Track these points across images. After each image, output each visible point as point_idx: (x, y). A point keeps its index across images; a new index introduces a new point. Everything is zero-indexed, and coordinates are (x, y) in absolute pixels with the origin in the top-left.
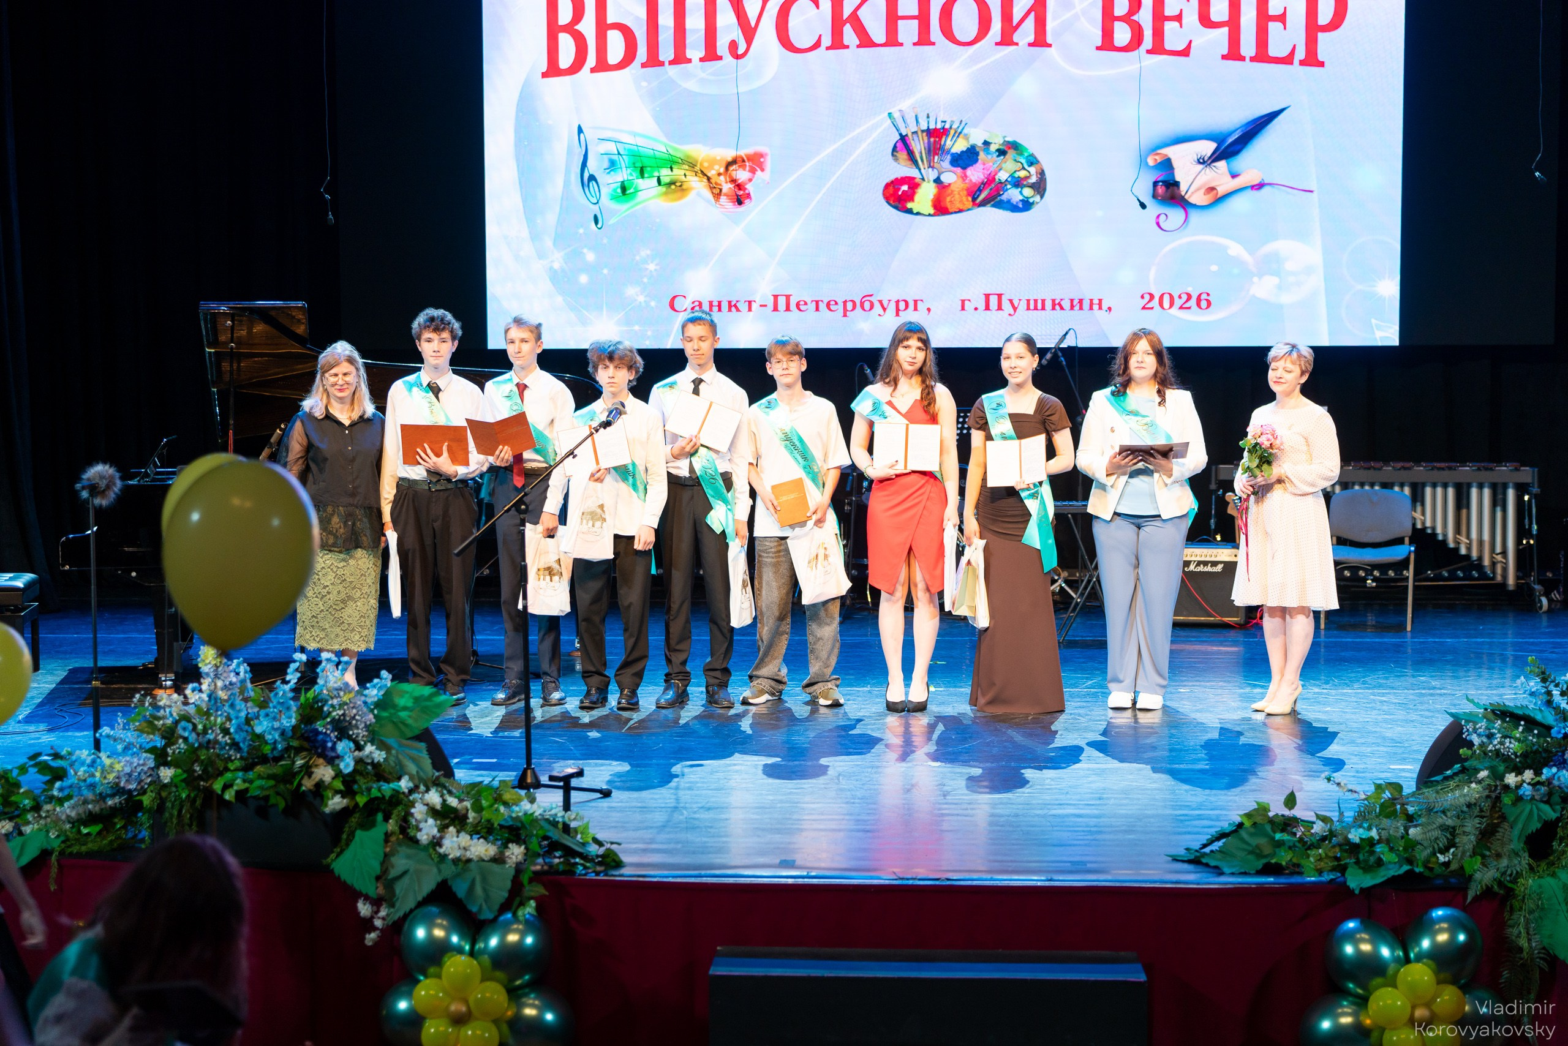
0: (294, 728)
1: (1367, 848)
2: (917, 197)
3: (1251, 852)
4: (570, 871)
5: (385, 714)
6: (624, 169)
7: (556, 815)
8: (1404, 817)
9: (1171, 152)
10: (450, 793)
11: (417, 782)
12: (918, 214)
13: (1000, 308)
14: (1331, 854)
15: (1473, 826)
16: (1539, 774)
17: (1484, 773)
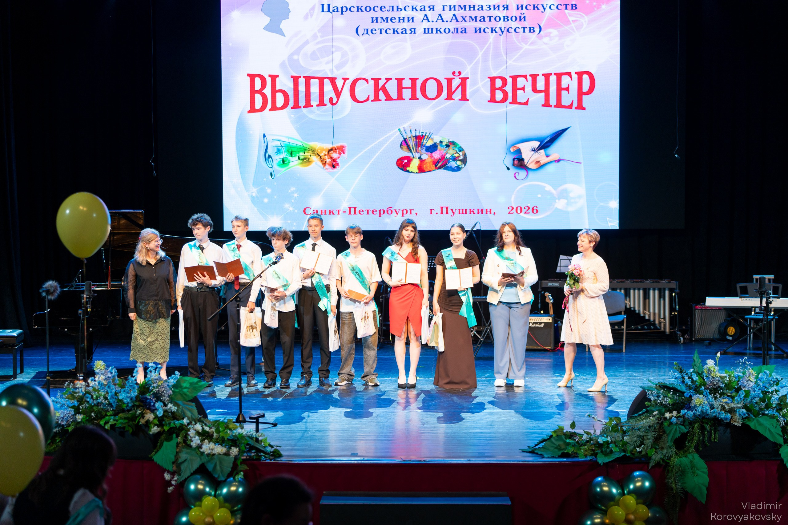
0: (137, 397)
1: (606, 446)
2: (411, 165)
3: (556, 448)
4: (259, 459)
5: (177, 390)
6: (284, 153)
7: (252, 434)
8: (622, 432)
9: (520, 146)
10: (206, 425)
11: (191, 420)
12: (412, 172)
13: (447, 213)
14: (590, 448)
15: (651, 435)
16: (679, 412)
17: (655, 413)
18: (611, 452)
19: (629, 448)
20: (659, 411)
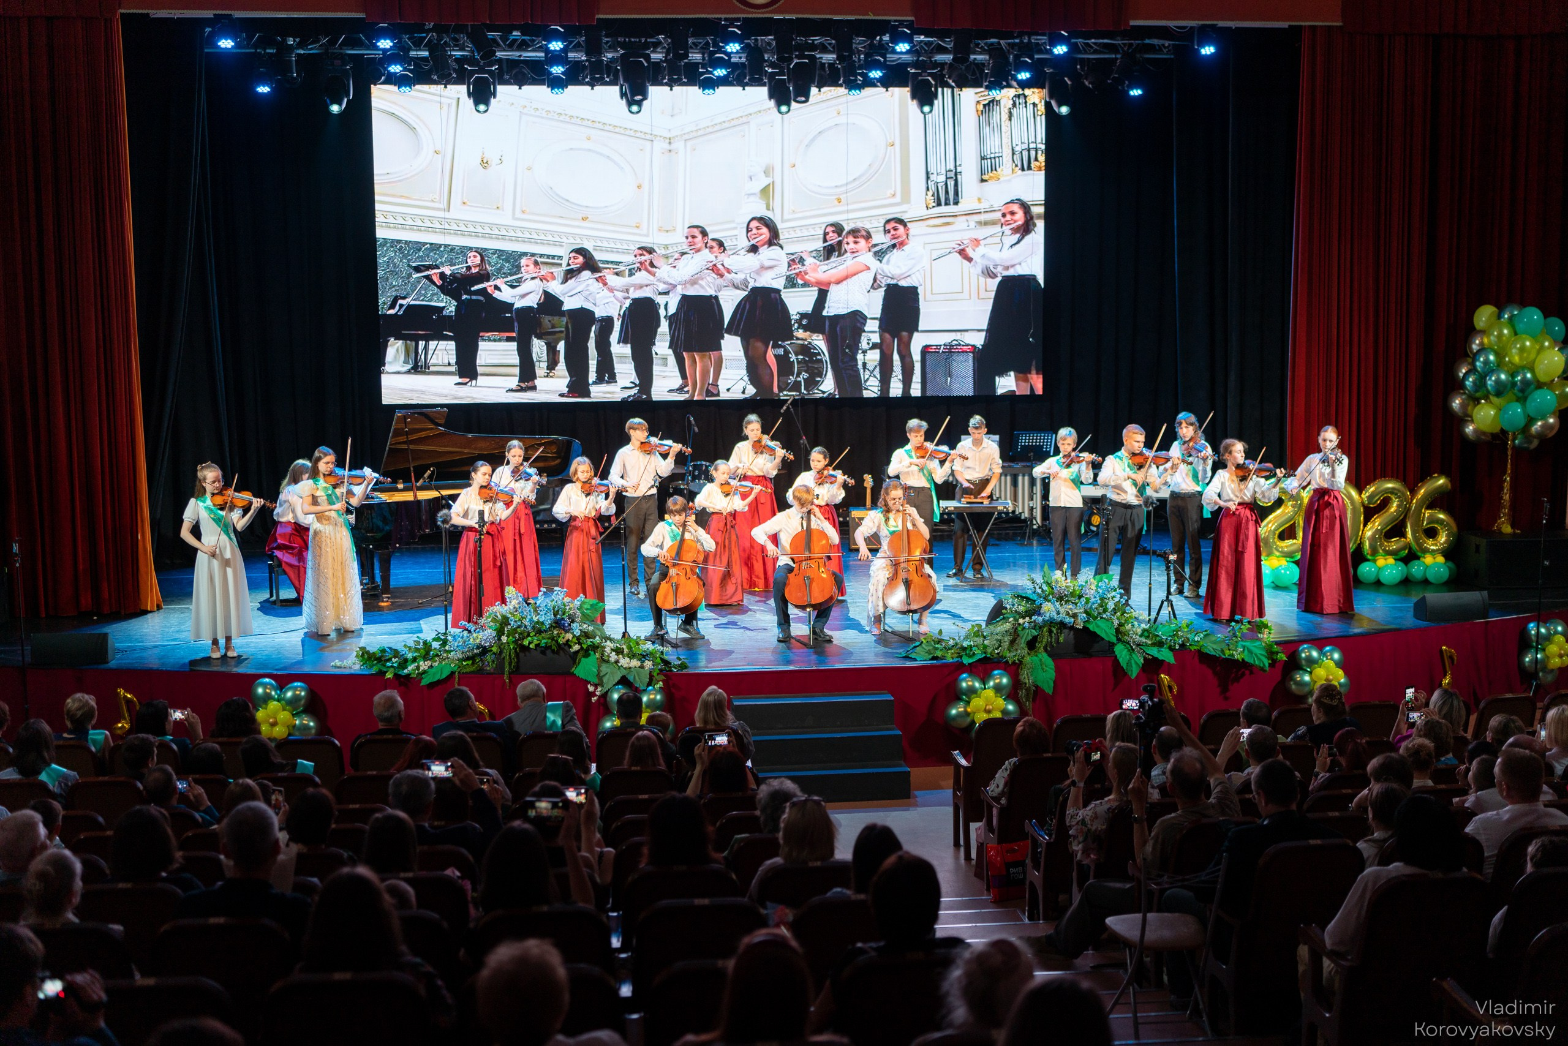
0: (554, 619)
1: (969, 649)
3: (927, 652)
4: (671, 670)
5: (581, 612)
8: (982, 636)
10: (615, 642)
11: (602, 639)
14: (956, 651)
15: (1007, 639)
16: (1031, 618)
17: (1011, 619)
18: (974, 654)
19: (989, 650)
20: (1014, 617)
